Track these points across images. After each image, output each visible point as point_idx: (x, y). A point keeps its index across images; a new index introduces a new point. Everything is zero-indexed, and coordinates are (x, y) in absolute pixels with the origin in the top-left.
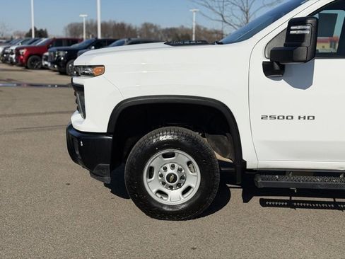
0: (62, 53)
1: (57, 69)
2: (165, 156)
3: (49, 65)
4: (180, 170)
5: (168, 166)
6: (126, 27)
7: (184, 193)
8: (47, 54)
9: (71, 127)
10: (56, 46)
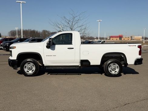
0: (7, 44)
1: (5, 49)
2: (28, 64)
3: (3, 48)
4: (31, 67)
5: (29, 66)
6: (36, 32)
7: (32, 71)
8: (2, 44)
9: (9, 59)
10: (5, 41)
